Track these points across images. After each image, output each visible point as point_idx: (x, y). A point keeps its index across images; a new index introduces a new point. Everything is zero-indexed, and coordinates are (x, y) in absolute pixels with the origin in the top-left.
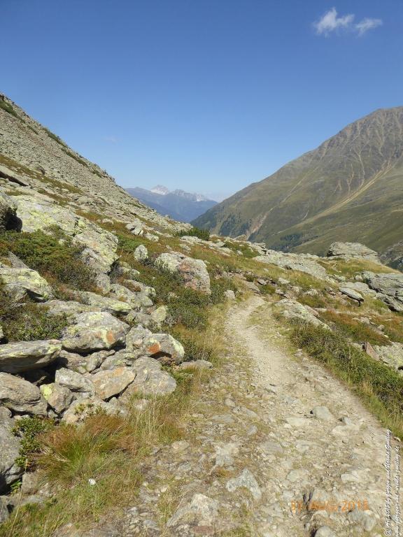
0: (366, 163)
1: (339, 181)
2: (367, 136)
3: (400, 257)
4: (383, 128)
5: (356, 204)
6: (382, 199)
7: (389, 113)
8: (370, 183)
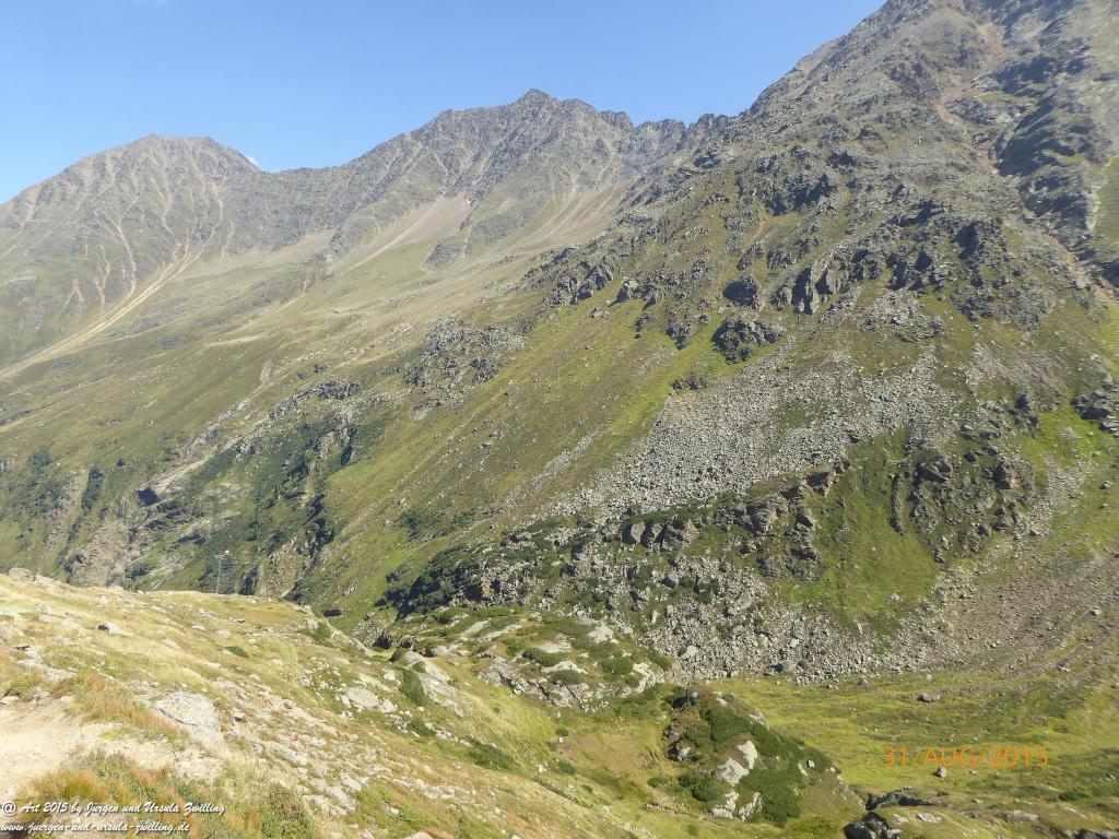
0: (137, 244)
1: (76, 281)
2: (132, 187)
3: (234, 441)
4: (164, 175)
5: (124, 334)
6: (182, 321)
7: (174, 146)
8: (151, 289)
